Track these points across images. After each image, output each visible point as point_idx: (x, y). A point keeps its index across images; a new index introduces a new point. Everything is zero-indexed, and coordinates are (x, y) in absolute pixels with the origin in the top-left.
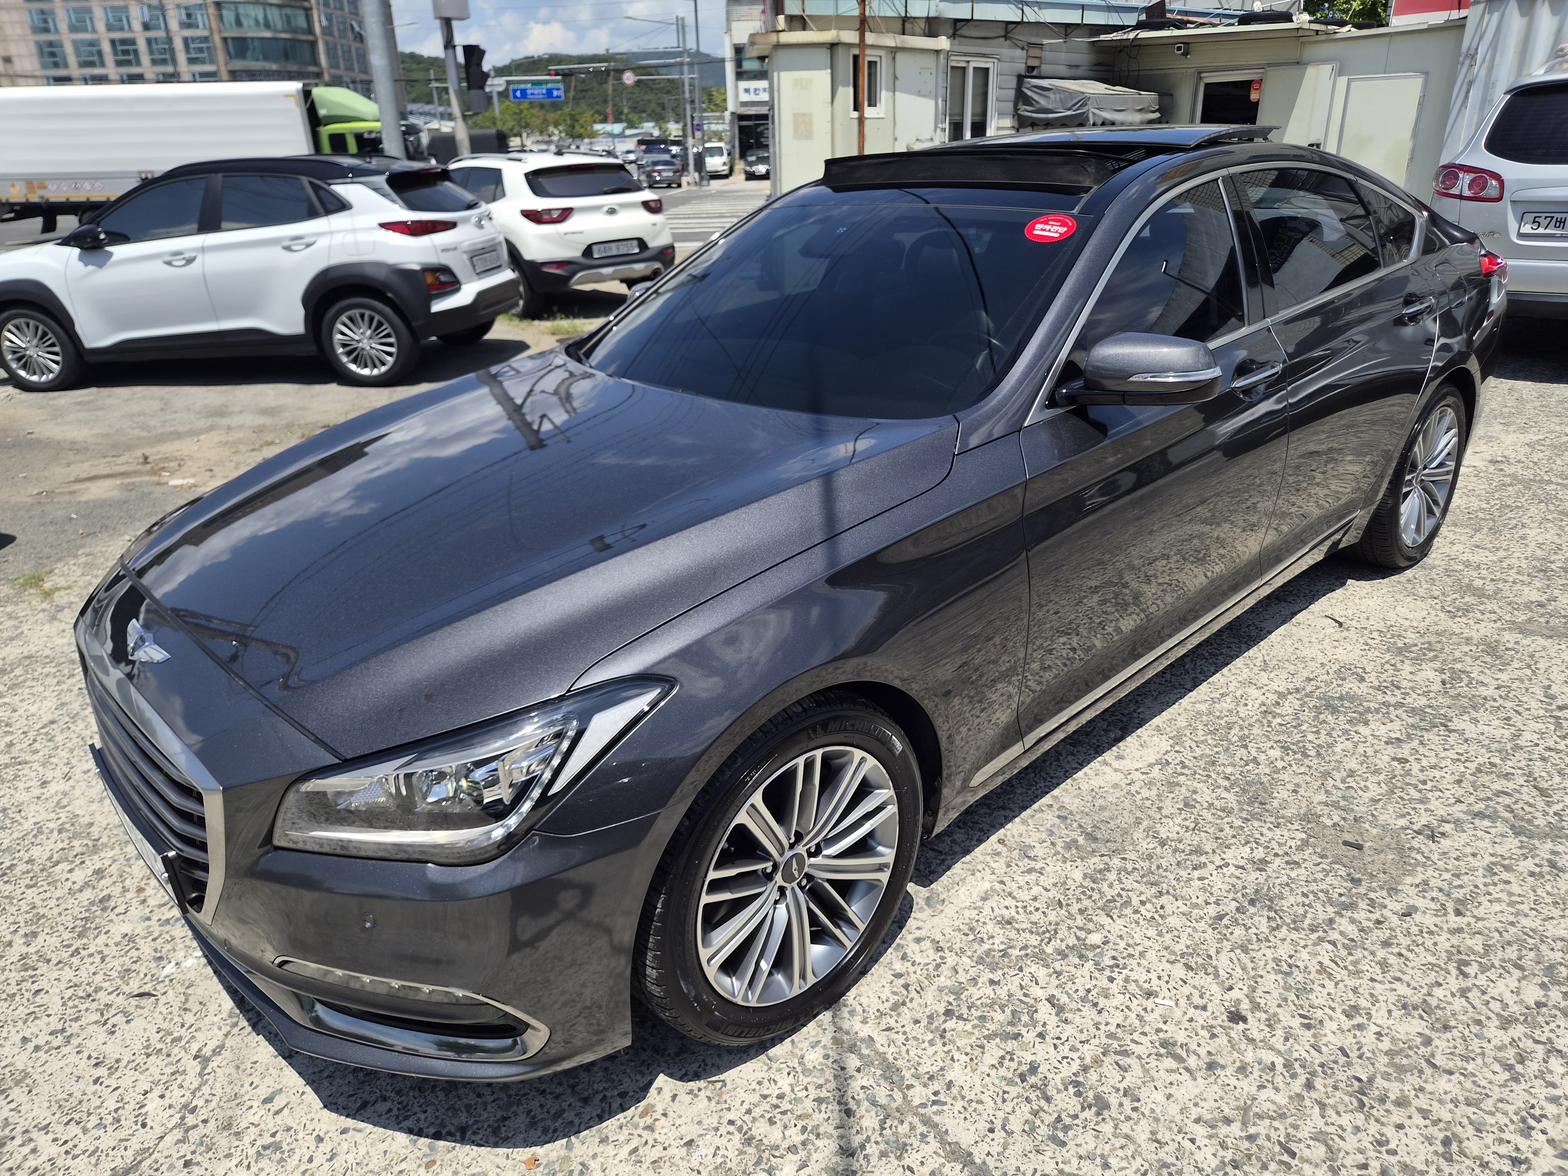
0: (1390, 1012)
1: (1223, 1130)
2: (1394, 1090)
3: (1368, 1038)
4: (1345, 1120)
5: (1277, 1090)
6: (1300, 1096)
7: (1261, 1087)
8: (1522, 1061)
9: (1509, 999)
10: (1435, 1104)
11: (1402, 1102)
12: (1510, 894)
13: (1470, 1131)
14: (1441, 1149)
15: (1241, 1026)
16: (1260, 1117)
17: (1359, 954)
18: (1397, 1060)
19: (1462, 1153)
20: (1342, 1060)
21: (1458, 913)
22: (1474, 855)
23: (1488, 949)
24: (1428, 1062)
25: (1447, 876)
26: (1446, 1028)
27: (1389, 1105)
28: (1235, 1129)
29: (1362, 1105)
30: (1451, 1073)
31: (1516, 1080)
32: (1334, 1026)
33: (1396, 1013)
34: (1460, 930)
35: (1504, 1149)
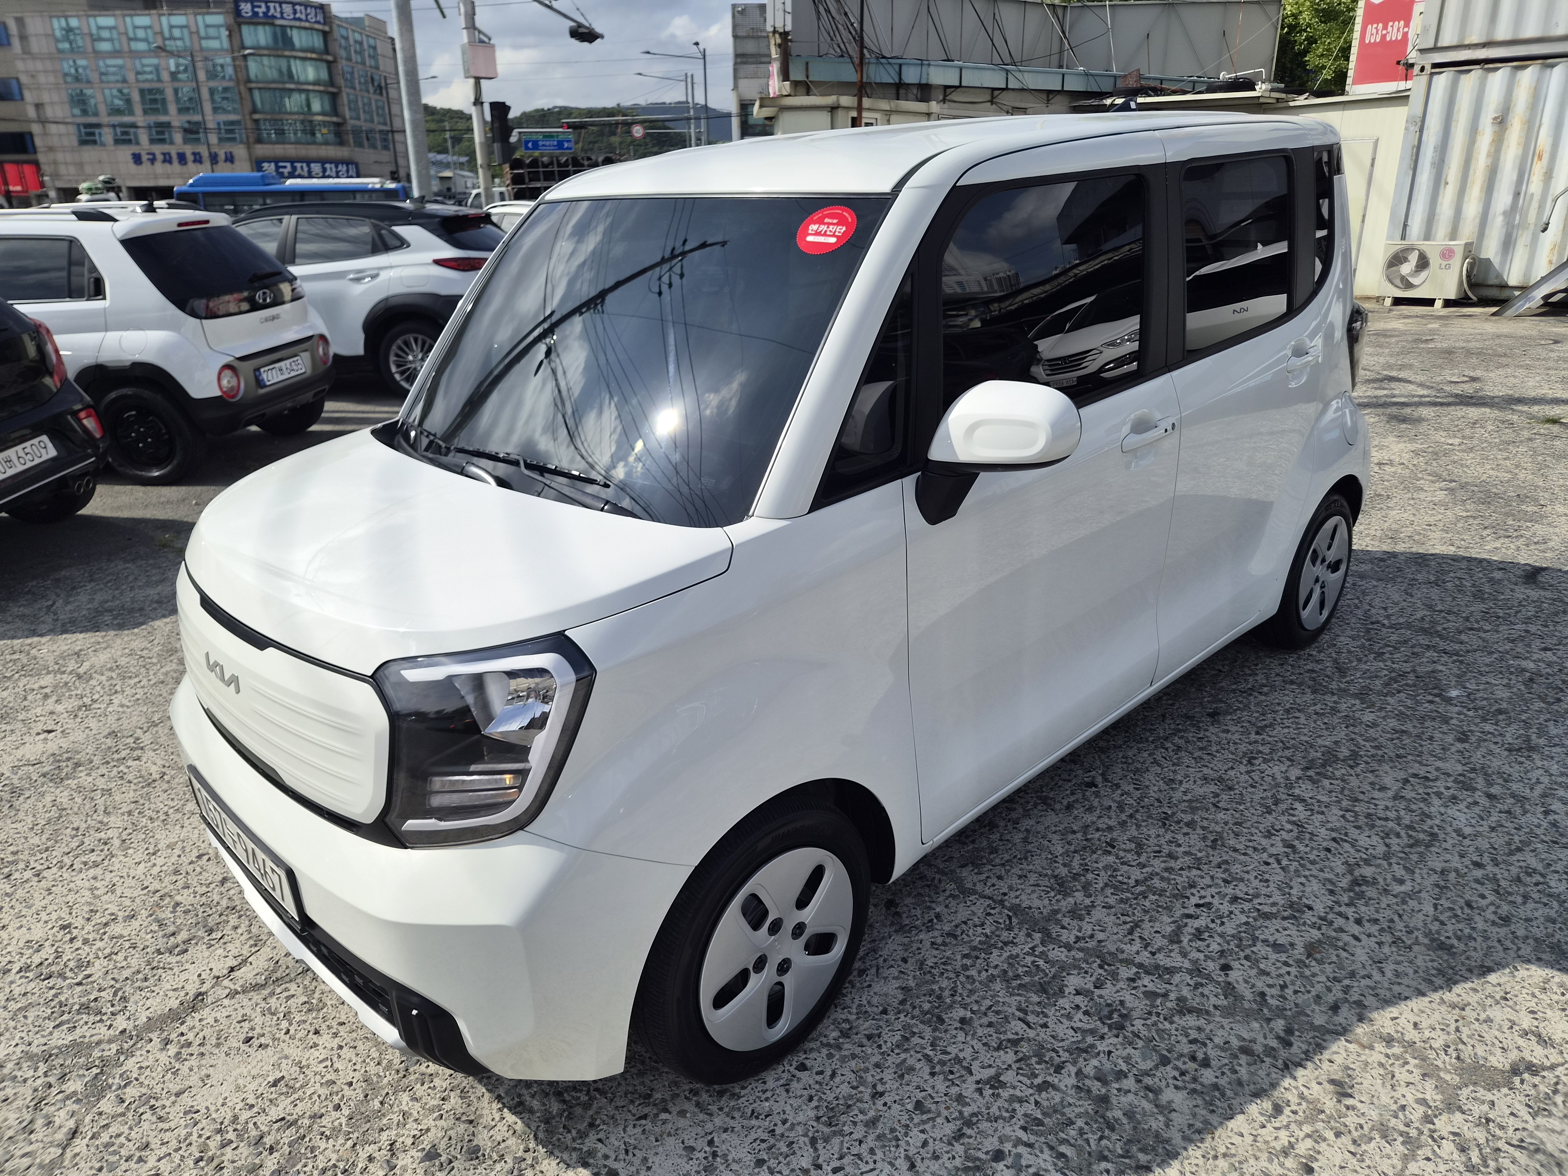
0: (1195, 782)
1: (1070, 837)
2: (1187, 818)
3: (1178, 795)
4: (1152, 832)
5: (1110, 818)
6: (1125, 822)
7: (1100, 817)
8: (1276, 804)
9: (1278, 776)
10: (1213, 825)
11: (1191, 824)
12: (1298, 723)
13: (1232, 835)
14: (1209, 844)
15: (1094, 789)
16: (1098, 830)
17: (1183, 754)
18: (1194, 804)
19: (1223, 845)
20: (1156, 804)
21: (1257, 733)
22: (1279, 704)
23: (1272, 751)
24: (1214, 805)
25: (1256, 715)
26: (1231, 789)
27: (1181, 825)
28: (1079, 835)
29: (1164, 824)
30: (1227, 810)
31: (1270, 813)
32: (1156, 789)
33: (1199, 782)
34: (1256, 742)
35: (1251, 844)
